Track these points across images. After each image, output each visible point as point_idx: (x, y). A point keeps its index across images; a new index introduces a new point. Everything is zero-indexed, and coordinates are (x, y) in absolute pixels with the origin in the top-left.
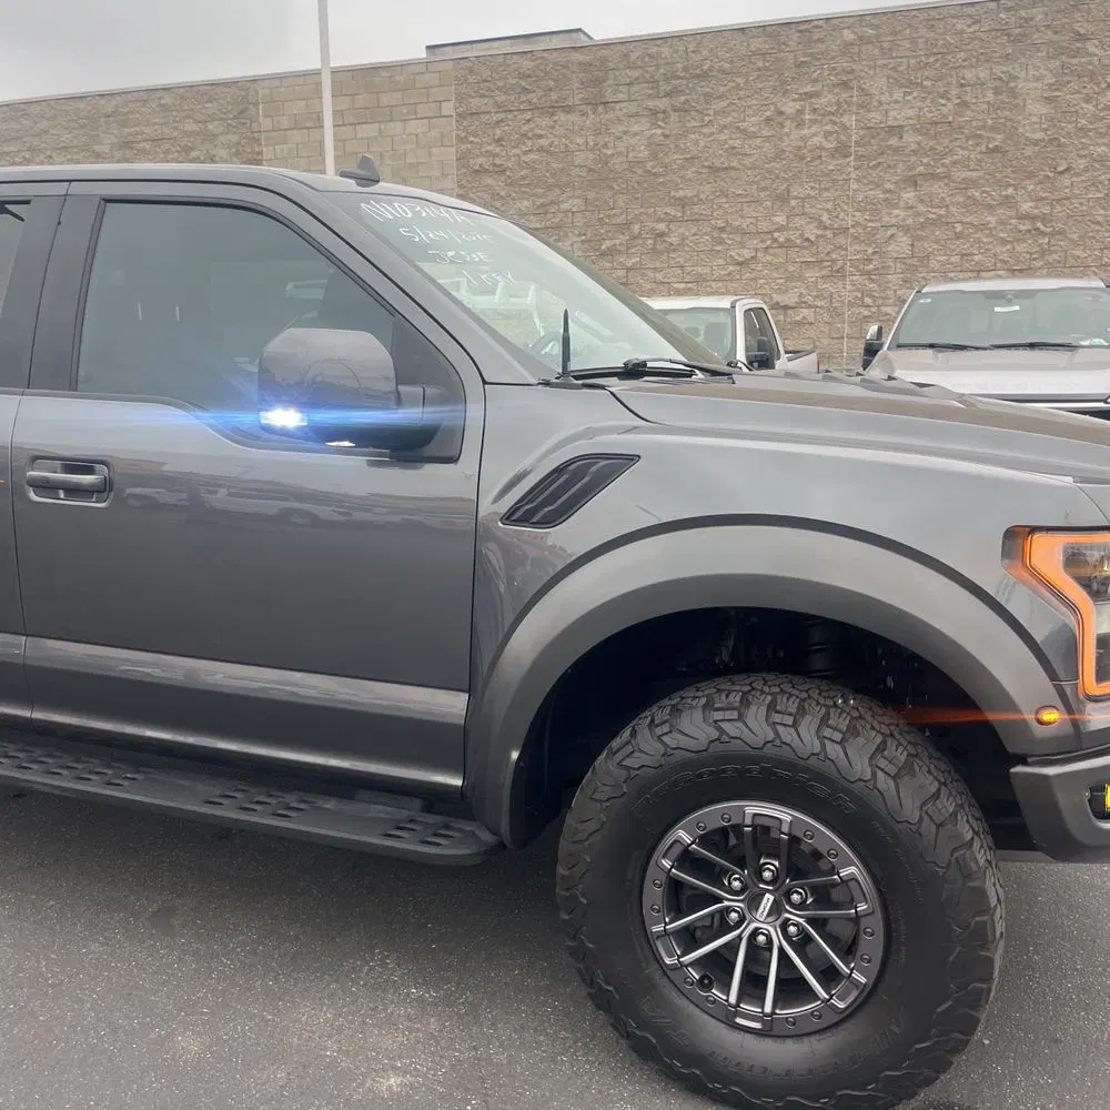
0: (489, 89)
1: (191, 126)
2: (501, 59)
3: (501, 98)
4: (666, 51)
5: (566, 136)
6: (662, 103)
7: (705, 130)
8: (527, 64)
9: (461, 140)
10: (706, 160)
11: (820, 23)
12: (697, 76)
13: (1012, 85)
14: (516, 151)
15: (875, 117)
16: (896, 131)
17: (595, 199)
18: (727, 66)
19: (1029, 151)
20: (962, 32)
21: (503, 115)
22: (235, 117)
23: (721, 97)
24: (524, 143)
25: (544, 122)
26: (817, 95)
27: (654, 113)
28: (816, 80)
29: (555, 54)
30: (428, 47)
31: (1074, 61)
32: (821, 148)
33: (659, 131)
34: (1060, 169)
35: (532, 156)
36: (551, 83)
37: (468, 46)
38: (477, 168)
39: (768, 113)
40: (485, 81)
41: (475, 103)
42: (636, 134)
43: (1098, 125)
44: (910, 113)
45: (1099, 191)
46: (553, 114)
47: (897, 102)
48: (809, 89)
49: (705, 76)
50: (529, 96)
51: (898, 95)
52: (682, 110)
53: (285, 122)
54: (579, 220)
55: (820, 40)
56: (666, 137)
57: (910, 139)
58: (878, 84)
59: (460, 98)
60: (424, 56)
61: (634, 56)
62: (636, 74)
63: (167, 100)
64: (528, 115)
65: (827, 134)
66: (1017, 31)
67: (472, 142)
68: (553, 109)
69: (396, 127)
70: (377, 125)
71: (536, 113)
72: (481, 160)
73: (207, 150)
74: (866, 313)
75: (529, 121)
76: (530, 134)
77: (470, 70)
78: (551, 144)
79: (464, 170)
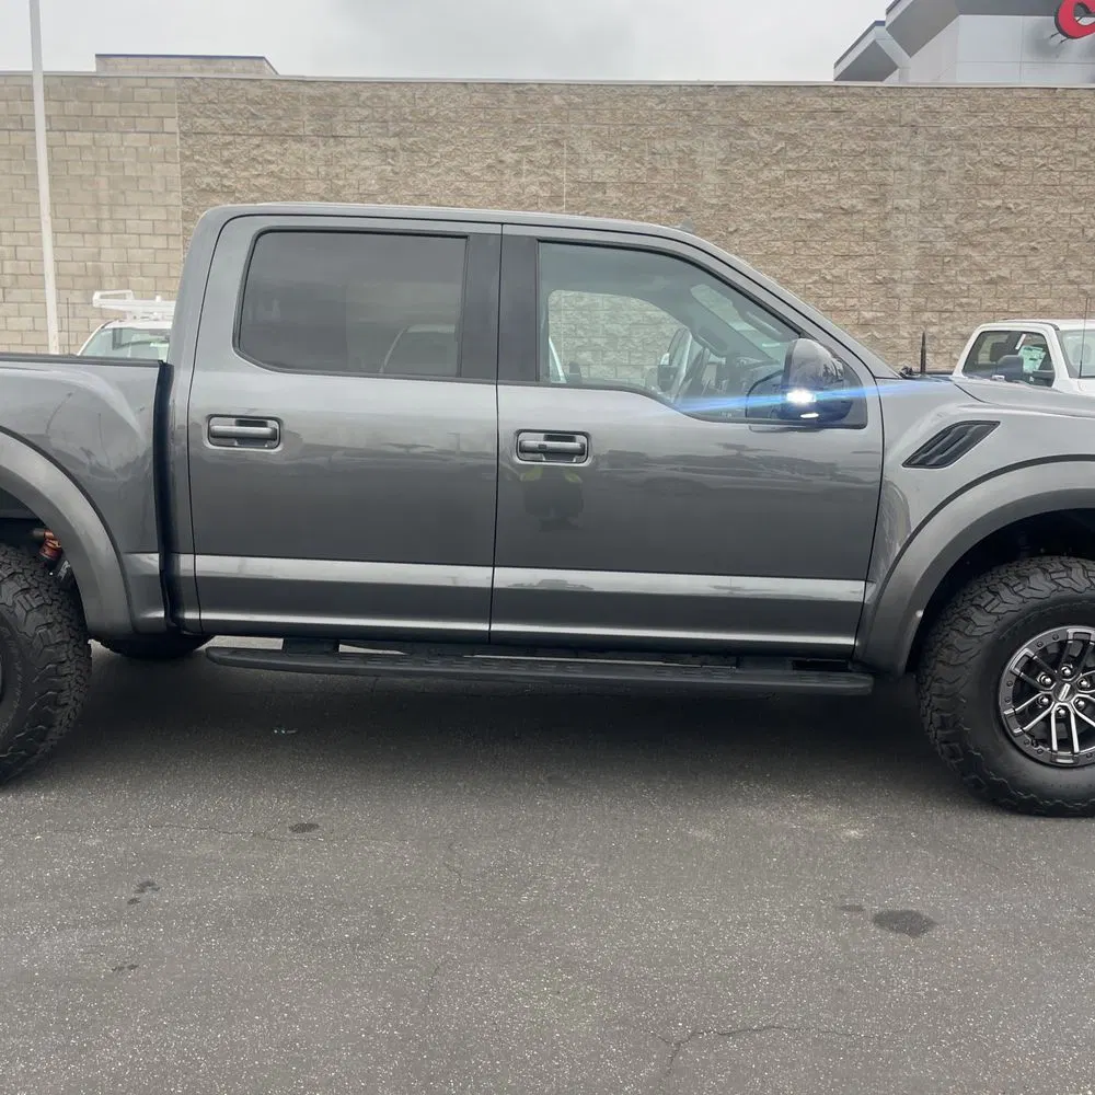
0: (216, 111)
2: (227, 83)
3: (229, 122)
4: (394, 94)
5: (298, 166)
6: (393, 142)
7: (431, 171)
8: (255, 92)
9: (185, 158)
10: (434, 198)
11: (535, 87)
12: (425, 121)
13: (692, 157)
14: (245, 174)
15: (583, 173)
16: (600, 186)
18: (451, 115)
19: (707, 213)
20: (651, 109)
21: (230, 138)
23: (447, 142)
24: (254, 167)
25: (275, 148)
26: (532, 149)
27: (384, 150)
28: (531, 136)
29: (285, 85)
30: (97, 56)
31: (738, 142)
32: (538, 196)
33: (389, 168)
34: (731, 229)
35: (263, 180)
36: (280, 113)
38: (204, 186)
39: (489, 161)
40: (210, 102)
41: (200, 122)
42: (366, 168)
43: (760, 195)
44: (613, 173)
45: (761, 250)
46: (282, 143)
47: (600, 161)
48: (525, 143)
49: (430, 122)
50: (258, 122)
51: (601, 156)
52: (411, 151)
55: (533, 102)
56: (396, 173)
57: (612, 194)
58: (584, 145)
59: (184, 116)
61: (365, 95)
62: (365, 112)
64: (256, 141)
65: (542, 184)
66: (695, 113)
67: (197, 161)
68: (283, 137)
69: (113, 138)
70: (90, 135)
71: (266, 139)
72: (208, 180)
74: (578, 343)
75: (258, 146)
76: (260, 159)
77: (195, 90)
78: (282, 171)
79: (189, 188)
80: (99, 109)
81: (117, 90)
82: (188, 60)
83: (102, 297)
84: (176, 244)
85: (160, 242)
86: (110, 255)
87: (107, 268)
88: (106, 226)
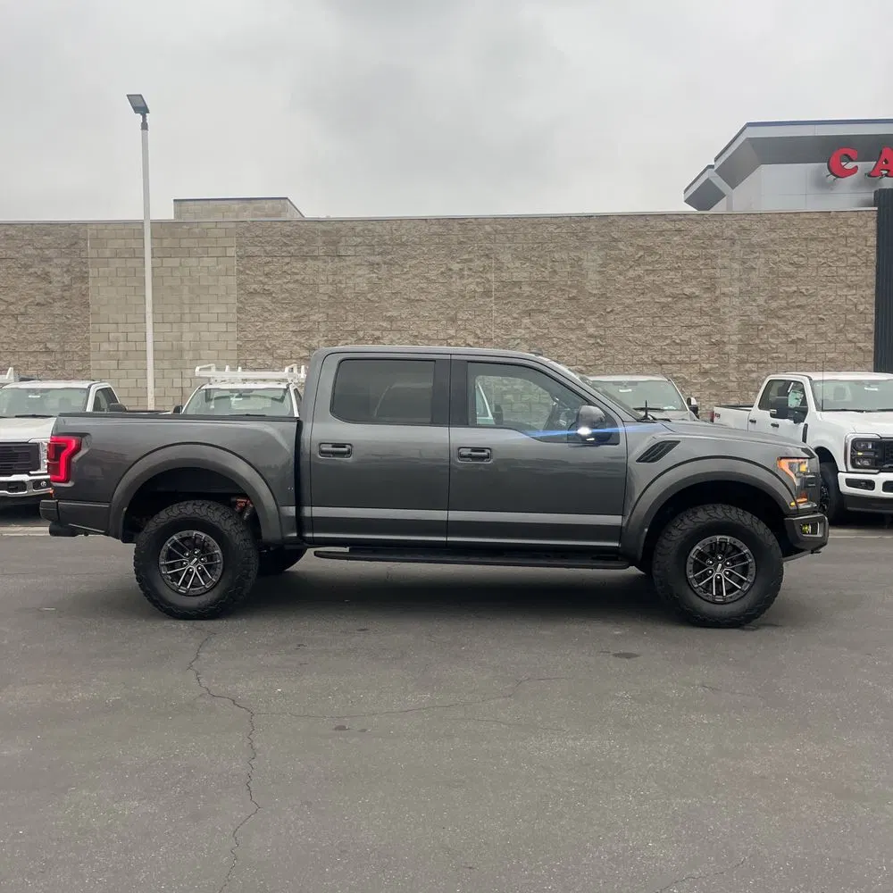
0: (260, 242)
1: (30, 251)
2: (269, 224)
3: (269, 248)
4: (378, 228)
5: (314, 275)
6: (378, 259)
7: (404, 277)
8: (288, 229)
9: (240, 272)
10: (405, 294)
11: (473, 220)
12: (398, 244)
13: (580, 263)
14: (278, 282)
15: (505, 276)
16: (518, 284)
17: (333, 315)
18: (416, 239)
19: (592, 300)
20: (551, 232)
21: (270, 259)
22: (67, 248)
23: (414, 258)
24: (285, 277)
25: (300, 265)
26: (471, 260)
27: (372, 264)
28: (470, 252)
29: (308, 224)
30: (175, 200)
31: (613, 252)
32: (475, 291)
33: (374, 275)
34: (608, 310)
35: (291, 286)
36: (304, 242)
37: (206, 202)
38: (251, 290)
39: (442, 269)
40: (257, 236)
41: (251, 250)
42: (360, 276)
43: (627, 287)
44: (525, 275)
45: (629, 323)
46: (305, 260)
47: (517, 268)
48: (466, 257)
49: (403, 244)
50: (289, 249)
51: (518, 264)
52: (390, 264)
53: (108, 253)
54: (323, 328)
55: (472, 230)
56: (380, 279)
57: (526, 289)
58: (506, 258)
59: (240, 246)
61: (358, 229)
62: (359, 240)
63: (12, 232)
64: (287, 260)
65: (478, 284)
66: (581, 234)
67: (248, 274)
68: (304, 258)
69: (193, 262)
70: (178, 259)
71: (293, 259)
72: (255, 286)
74: (504, 389)
75: (288, 263)
76: (289, 272)
77: (248, 230)
78: (303, 279)
79: (242, 292)
80: (185, 243)
81: (197, 230)
83: (200, 370)
84: (232, 328)
85: (223, 327)
86: (188, 336)
87: (186, 346)
88: (187, 318)
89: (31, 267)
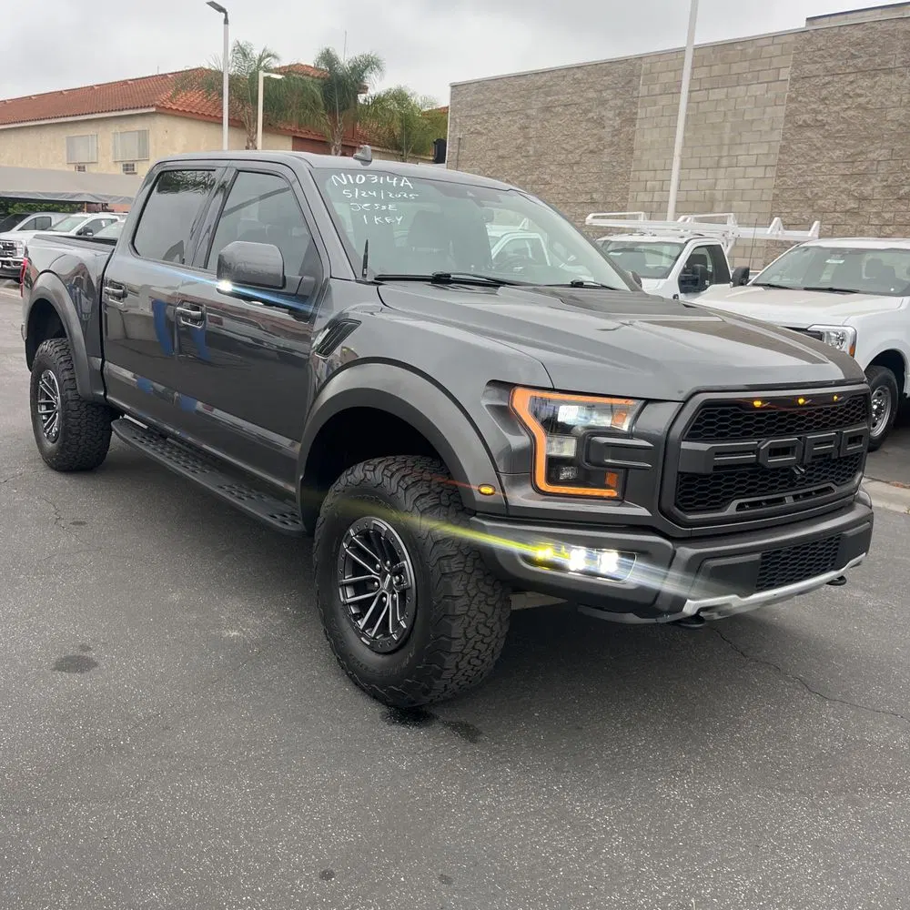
0: (822, 56)
1: (591, 94)
2: (836, 31)
3: (831, 64)
5: (884, 95)
8: (858, 34)
9: (791, 100)
14: (837, 108)
17: (901, 150)
21: (830, 78)
22: (623, 87)
24: (845, 101)
25: (867, 83)
29: (884, 24)
30: (808, 19)
35: (851, 113)
36: (876, 50)
38: (800, 123)
40: (819, 50)
41: (808, 68)
46: (875, 76)
50: (856, 61)
53: (657, 89)
54: (883, 168)
59: (797, 65)
60: (804, 26)
63: (579, 75)
64: (851, 78)
67: (800, 102)
68: (875, 72)
70: (725, 90)
71: (859, 76)
72: (806, 117)
73: (600, 112)
75: (852, 82)
76: (851, 94)
77: (809, 41)
78: (868, 103)
79: (790, 125)
80: (735, 68)
81: (750, 50)
82: (880, 11)
84: (771, 173)
85: (759, 172)
86: (723, 184)
87: (718, 195)
88: (724, 162)
89: (590, 111)
